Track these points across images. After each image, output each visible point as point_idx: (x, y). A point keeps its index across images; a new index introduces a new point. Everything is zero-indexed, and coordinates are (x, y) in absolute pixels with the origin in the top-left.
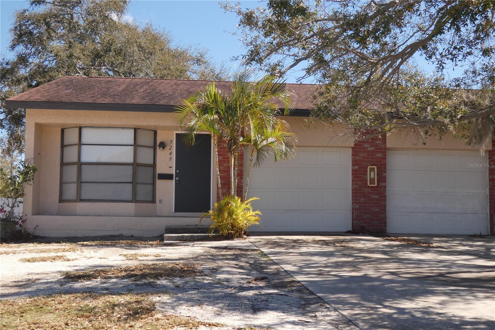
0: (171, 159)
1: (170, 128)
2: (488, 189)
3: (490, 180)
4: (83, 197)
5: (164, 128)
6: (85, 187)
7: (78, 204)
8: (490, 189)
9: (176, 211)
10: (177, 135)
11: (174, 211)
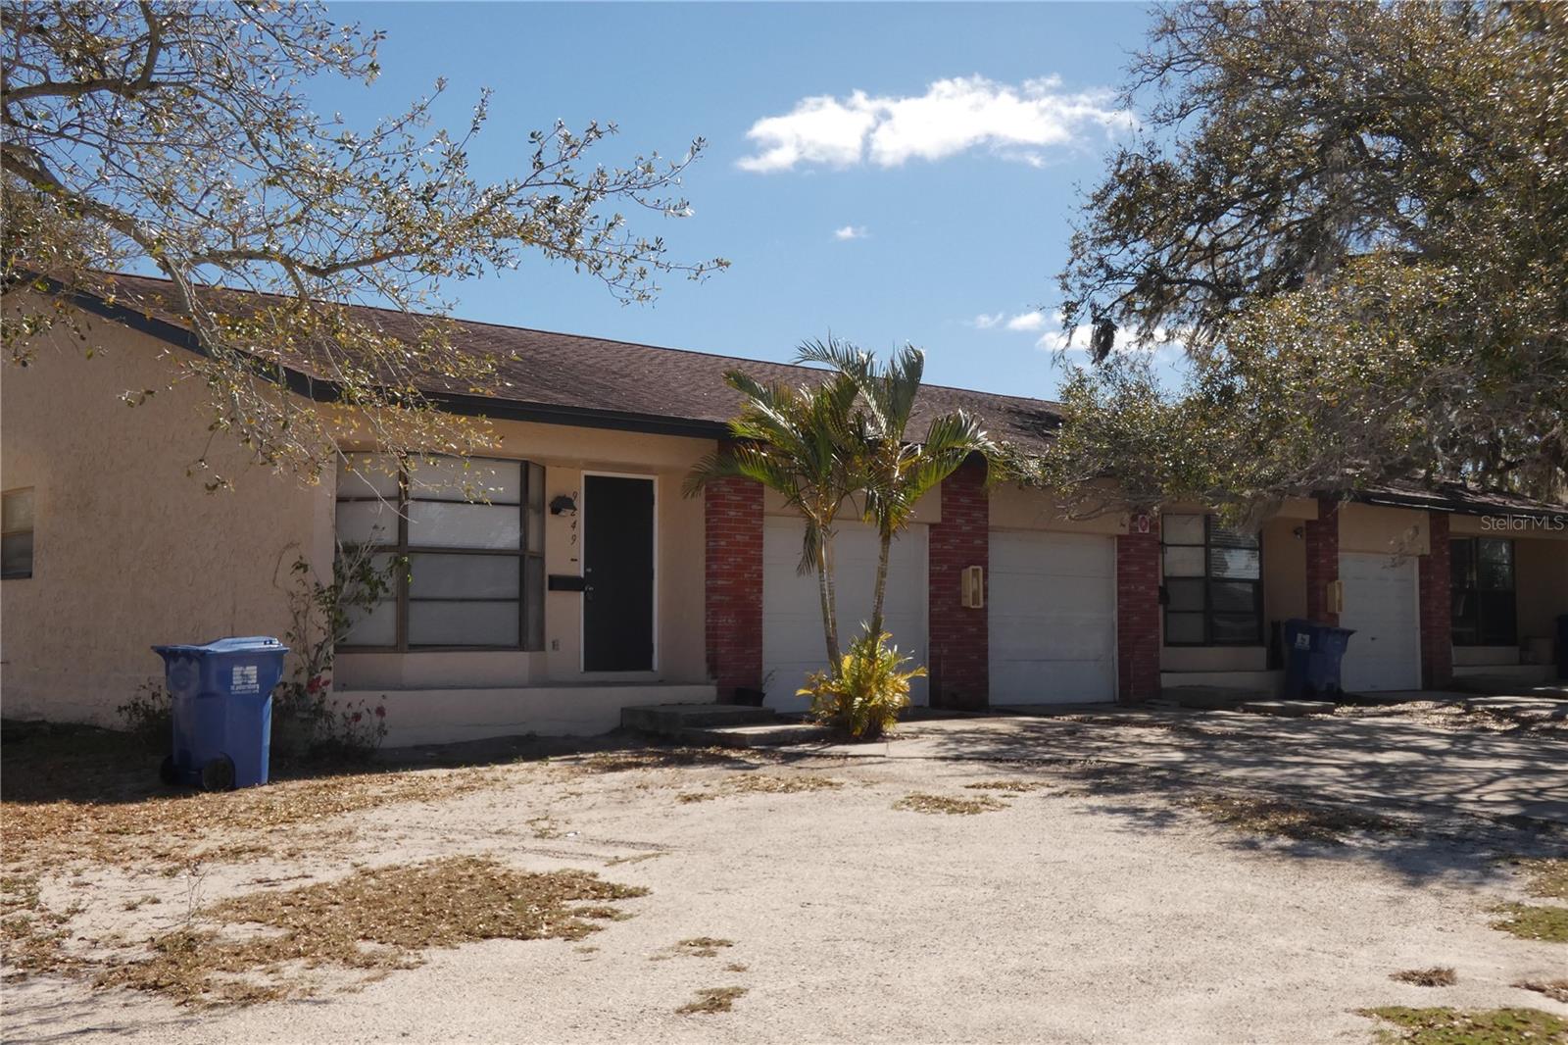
0: (574, 538)
1: (570, 464)
2: (1115, 612)
3: (1120, 593)
4: (414, 638)
5: (560, 463)
6: (418, 613)
7: (406, 656)
8: (1120, 612)
9: (587, 669)
10: (586, 477)
11: (582, 669)
